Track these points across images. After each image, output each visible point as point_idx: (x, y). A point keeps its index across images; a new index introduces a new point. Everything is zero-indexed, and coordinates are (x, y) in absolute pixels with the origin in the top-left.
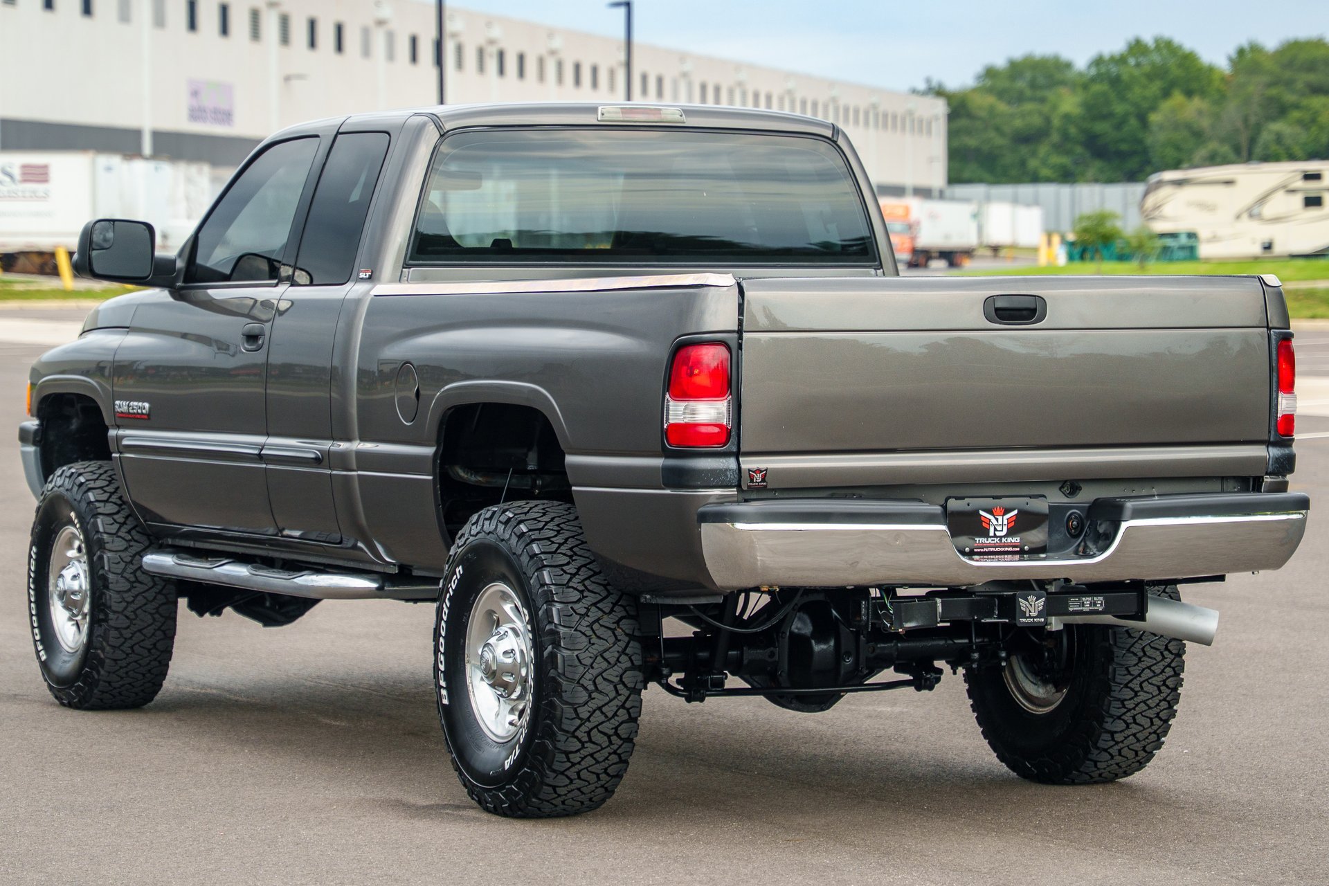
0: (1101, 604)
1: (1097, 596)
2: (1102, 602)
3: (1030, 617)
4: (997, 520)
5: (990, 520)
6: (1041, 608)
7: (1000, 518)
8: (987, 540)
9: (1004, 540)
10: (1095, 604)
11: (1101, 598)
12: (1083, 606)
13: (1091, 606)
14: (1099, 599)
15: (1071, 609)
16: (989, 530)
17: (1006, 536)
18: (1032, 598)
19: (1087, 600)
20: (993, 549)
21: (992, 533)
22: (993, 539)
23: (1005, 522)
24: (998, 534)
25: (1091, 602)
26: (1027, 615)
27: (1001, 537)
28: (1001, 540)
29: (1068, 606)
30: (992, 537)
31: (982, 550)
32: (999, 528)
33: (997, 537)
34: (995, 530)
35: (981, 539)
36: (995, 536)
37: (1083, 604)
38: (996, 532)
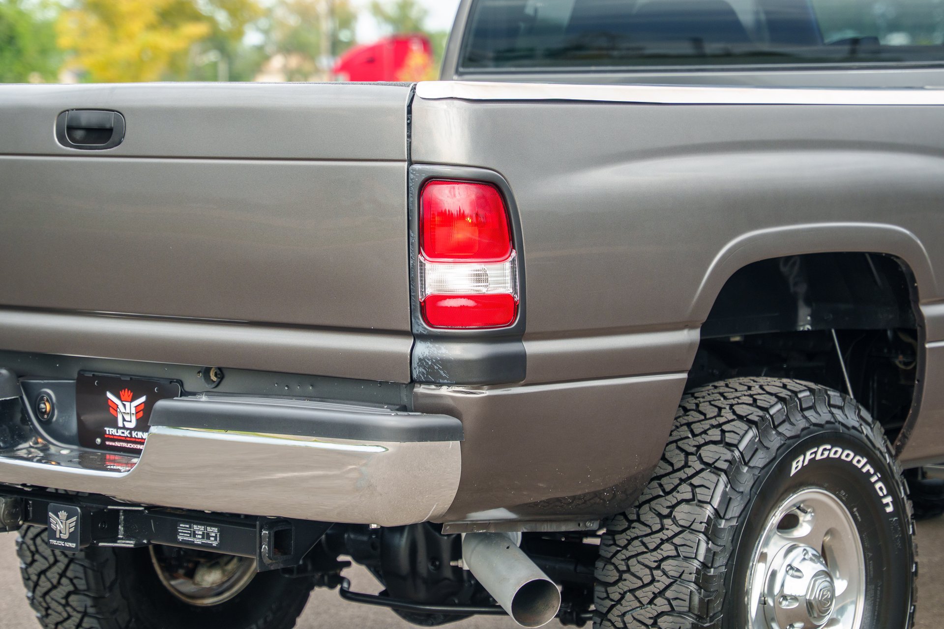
0: (215, 537)
1: (211, 526)
2: (216, 535)
3: (60, 539)
4: (124, 405)
5: (117, 405)
6: (72, 530)
7: (127, 404)
8: (117, 432)
9: (134, 434)
10: (208, 537)
11: (216, 530)
12: (194, 536)
13: (203, 538)
14: (213, 531)
15: (180, 538)
16: (116, 419)
17: (136, 429)
18: (63, 514)
19: (199, 529)
20: (124, 445)
21: (120, 424)
22: (123, 431)
23: (133, 411)
24: (128, 425)
25: (203, 533)
26: (58, 536)
27: (131, 430)
28: (130, 433)
29: (176, 533)
30: (121, 428)
31: (113, 444)
32: (127, 418)
33: (128, 429)
34: (124, 420)
35: (111, 429)
36: (124, 428)
37: (194, 534)
38: (125, 423)
